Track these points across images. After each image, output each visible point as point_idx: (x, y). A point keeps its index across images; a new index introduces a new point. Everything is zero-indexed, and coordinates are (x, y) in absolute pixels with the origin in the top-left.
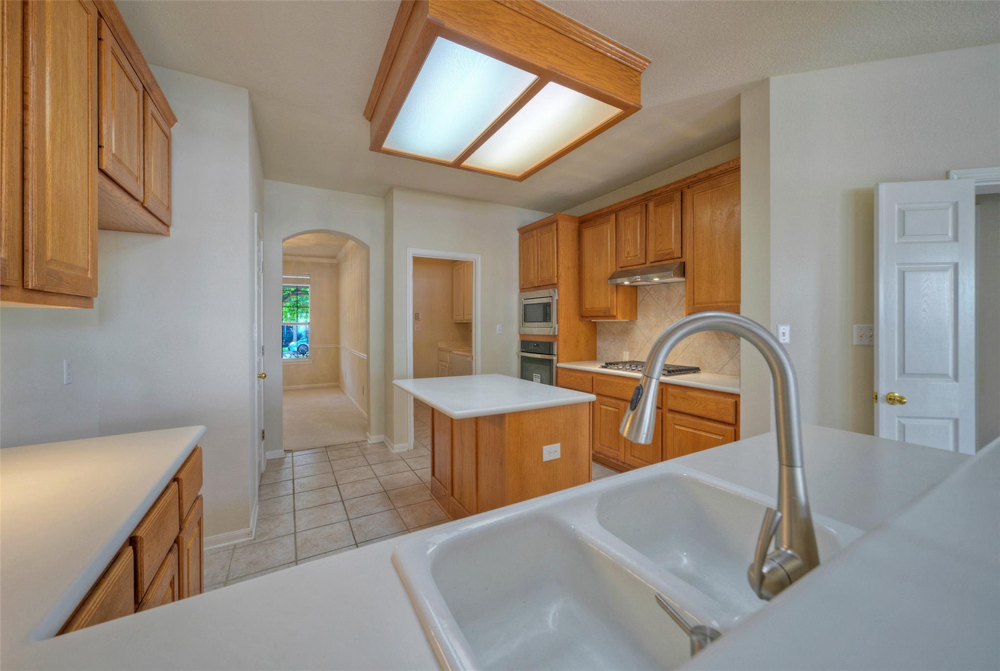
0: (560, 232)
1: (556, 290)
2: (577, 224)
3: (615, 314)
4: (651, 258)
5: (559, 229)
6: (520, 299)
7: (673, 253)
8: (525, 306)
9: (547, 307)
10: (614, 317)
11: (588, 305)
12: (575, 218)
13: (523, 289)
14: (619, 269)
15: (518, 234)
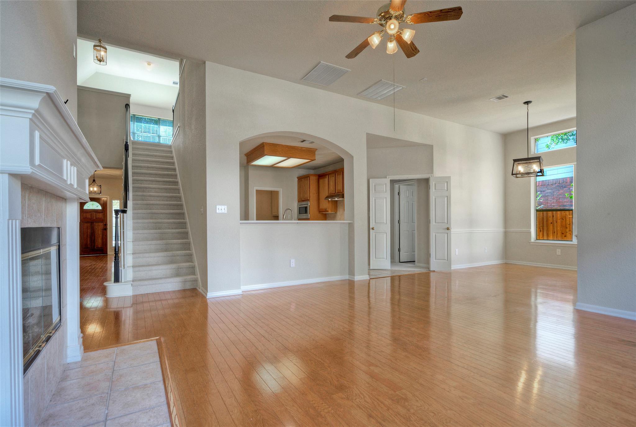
0: (311, 181)
1: (309, 202)
2: (318, 177)
3: (328, 210)
4: (336, 192)
5: (310, 180)
6: (298, 205)
7: (341, 191)
8: (299, 208)
9: (306, 208)
10: (328, 211)
11: (321, 207)
12: (317, 175)
13: (299, 201)
14: (329, 195)
15: (297, 179)
